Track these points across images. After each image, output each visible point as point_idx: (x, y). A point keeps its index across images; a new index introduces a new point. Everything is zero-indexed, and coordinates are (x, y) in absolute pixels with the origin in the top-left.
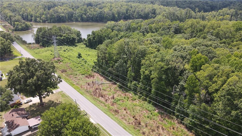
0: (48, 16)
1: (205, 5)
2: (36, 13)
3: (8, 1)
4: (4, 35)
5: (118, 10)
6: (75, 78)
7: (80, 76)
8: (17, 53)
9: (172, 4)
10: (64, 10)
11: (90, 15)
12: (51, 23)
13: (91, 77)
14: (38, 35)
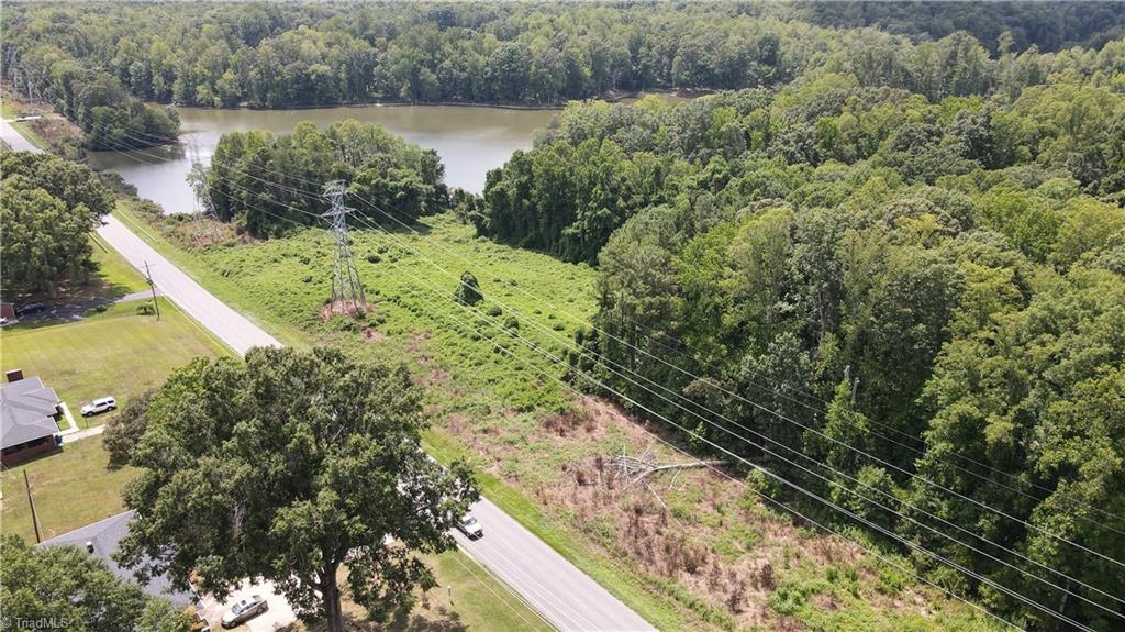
0: (252, 73)
1: (1003, 19)
2: (190, 62)
3: (50, 3)
4: (55, 176)
5: (595, 45)
6: (485, 431)
7: (511, 416)
8: (122, 271)
9: (845, 14)
10: (330, 45)
11: (454, 71)
12: (268, 108)
13: (576, 423)
14: (223, 173)
